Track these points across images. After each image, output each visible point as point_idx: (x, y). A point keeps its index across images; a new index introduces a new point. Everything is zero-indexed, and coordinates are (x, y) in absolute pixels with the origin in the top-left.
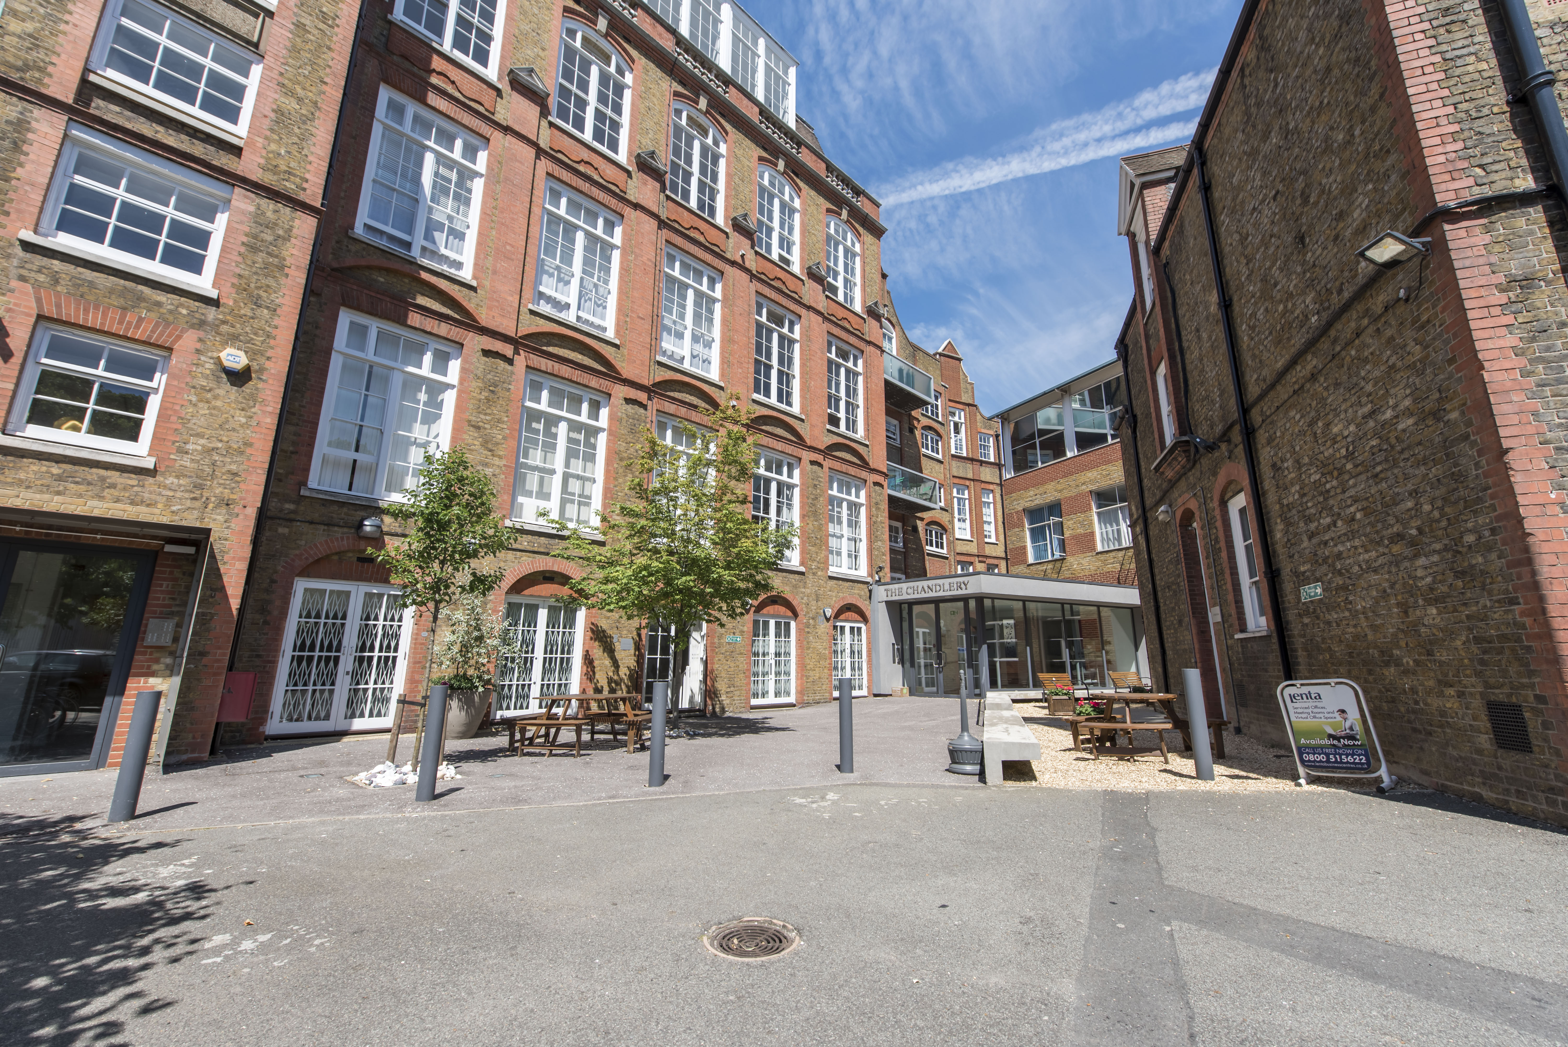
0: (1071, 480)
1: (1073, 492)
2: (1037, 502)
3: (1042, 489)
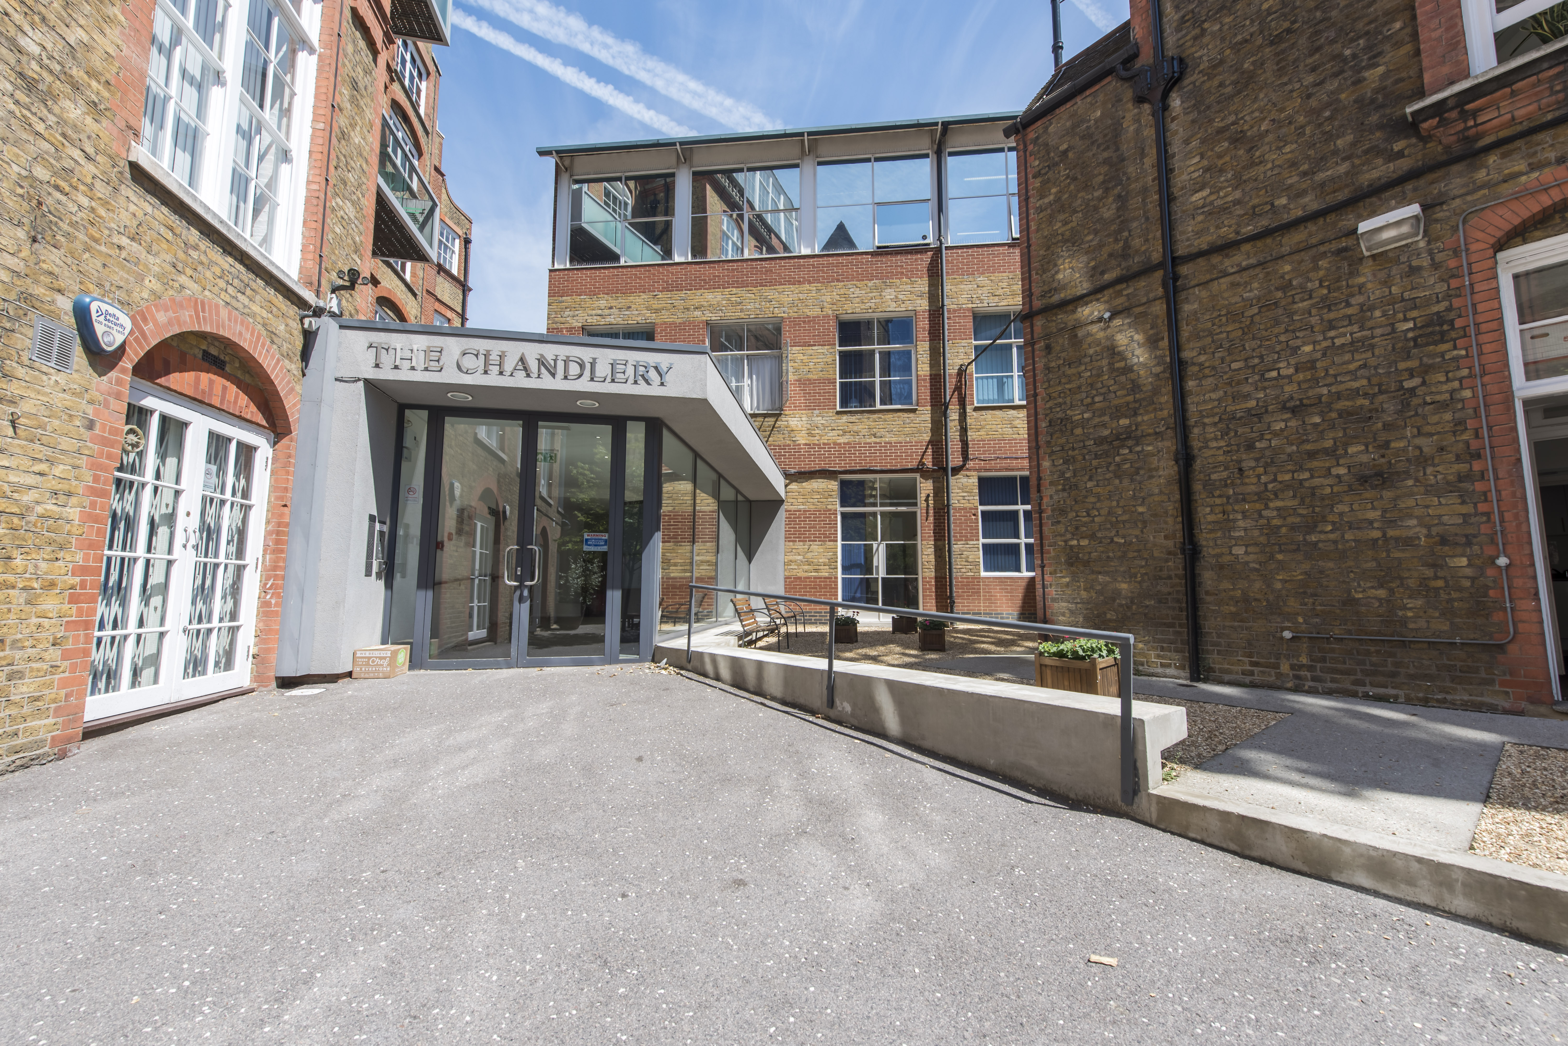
0: (678, 298)
1: (679, 317)
2: (609, 320)
3: (622, 301)
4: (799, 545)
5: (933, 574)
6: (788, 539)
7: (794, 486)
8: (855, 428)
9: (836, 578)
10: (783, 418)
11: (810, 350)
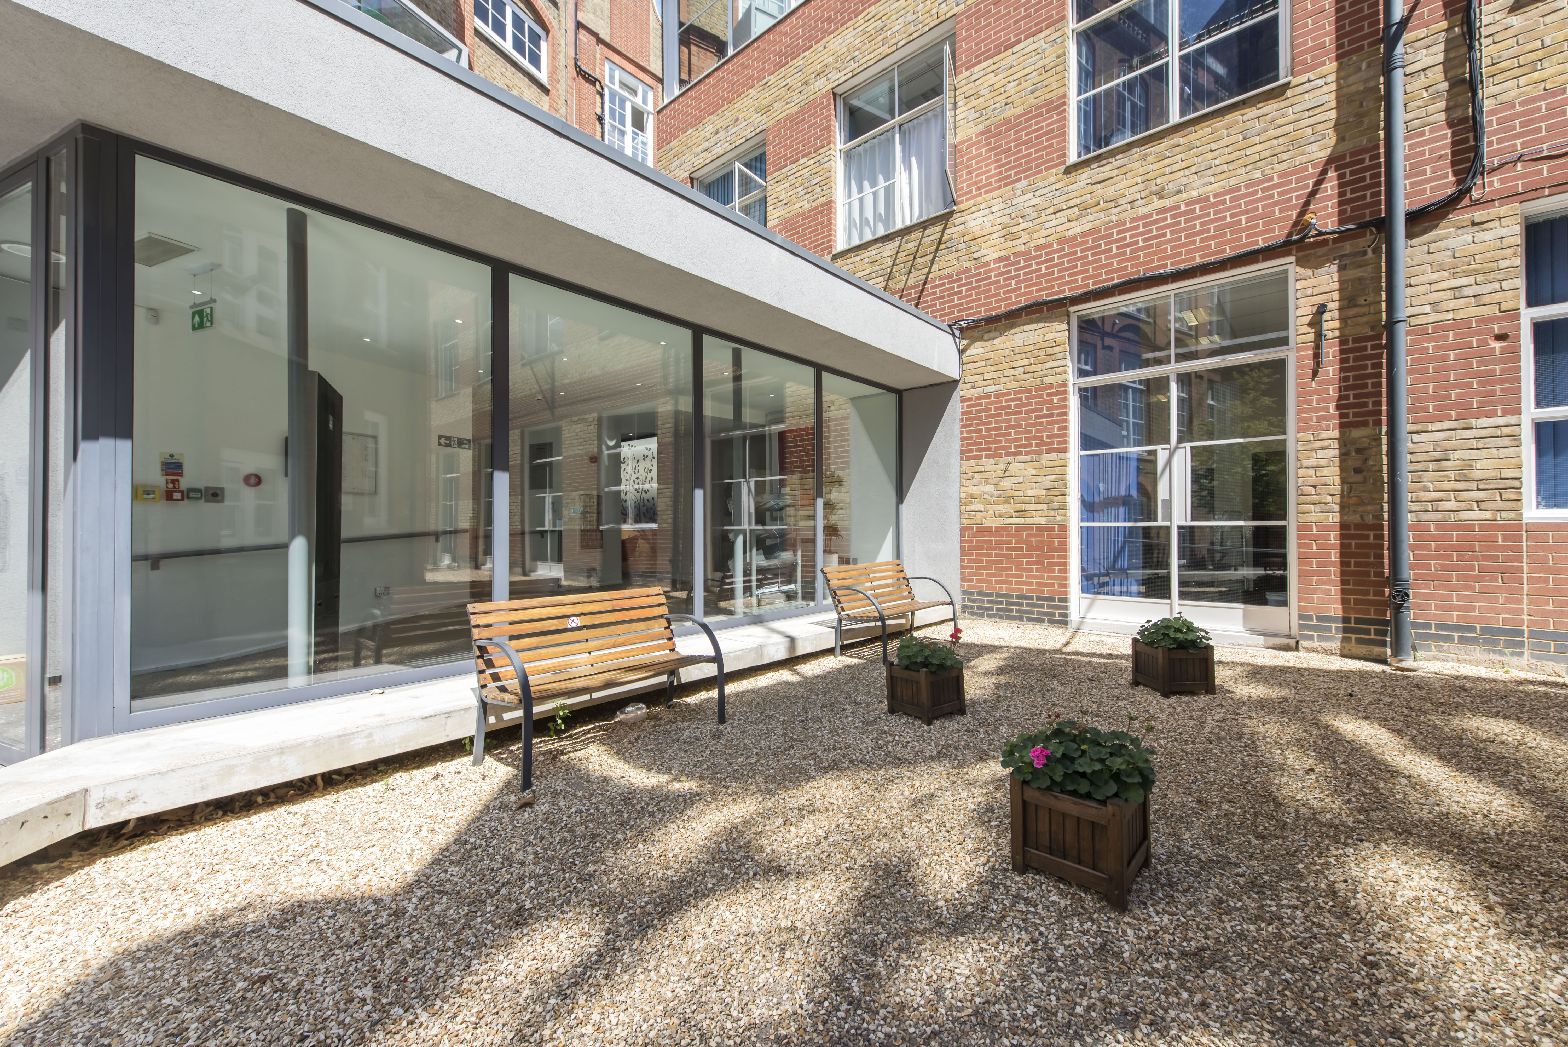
1: (795, 106)
2: (716, 151)
3: (729, 115)
4: (988, 465)
5: (1335, 517)
6: (966, 454)
7: (977, 349)
8: (1110, 191)
9: (1064, 528)
10: (957, 219)
11: (1007, 58)
